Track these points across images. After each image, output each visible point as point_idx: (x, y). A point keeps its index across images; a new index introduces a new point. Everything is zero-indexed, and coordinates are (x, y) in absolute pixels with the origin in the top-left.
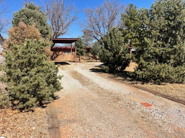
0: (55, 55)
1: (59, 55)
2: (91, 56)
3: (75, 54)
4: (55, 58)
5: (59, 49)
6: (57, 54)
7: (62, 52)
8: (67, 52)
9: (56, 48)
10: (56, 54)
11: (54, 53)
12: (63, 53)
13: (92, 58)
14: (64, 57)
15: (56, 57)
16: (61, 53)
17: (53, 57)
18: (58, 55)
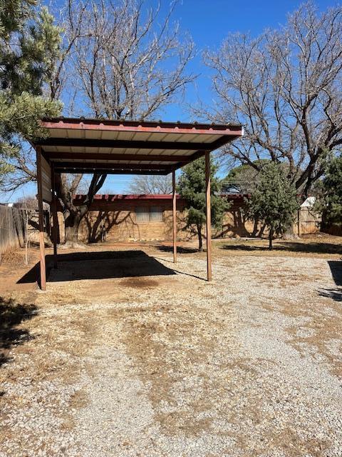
0: (102, 223)
1: (117, 221)
2: (228, 225)
3: (171, 218)
4: (103, 233)
5: (116, 200)
6: (111, 218)
7: (127, 212)
8: (145, 212)
9: (107, 198)
10: (108, 220)
11: (100, 214)
12: (132, 215)
13: (230, 233)
14: (136, 227)
15: (108, 230)
16: (123, 214)
17: (99, 229)
18: (114, 222)
